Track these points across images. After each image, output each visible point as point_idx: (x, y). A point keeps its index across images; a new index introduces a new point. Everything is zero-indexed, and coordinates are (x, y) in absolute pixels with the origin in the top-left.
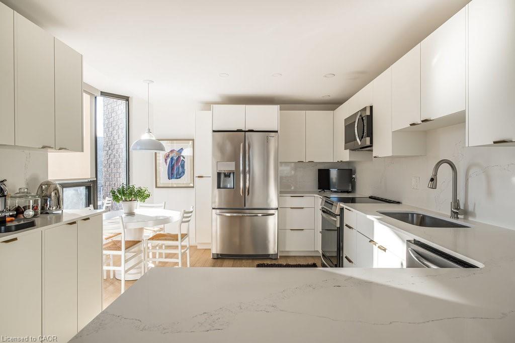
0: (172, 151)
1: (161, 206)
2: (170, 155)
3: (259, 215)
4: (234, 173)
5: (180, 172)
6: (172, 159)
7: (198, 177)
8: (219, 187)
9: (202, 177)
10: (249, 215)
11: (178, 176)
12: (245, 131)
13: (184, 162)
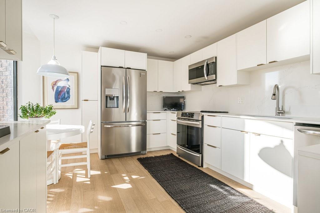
0: (59, 80)
1: (58, 123)
2: (56, 84)
3: (130, 126)
4: (117, 97)
5: (65, 97)
7: (84, 100)
9: (87, 100)
10: (126, 126)
11: (65, 100)
12: (126, 68)
13: (70, 89)
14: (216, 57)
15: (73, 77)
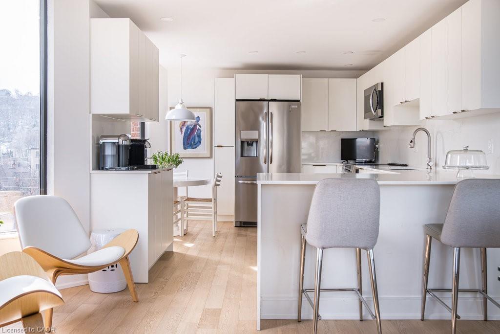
1: (185, 175)
2: (185, 124)
4: (257, 142)
6: (188, 128)
7: (218, 146)
8: (242, 155)
9: (221, 146)
11: (194, 146)
12: (269, 101)
13: (201, 131)
14: (382, 84)
15: (205, 113)
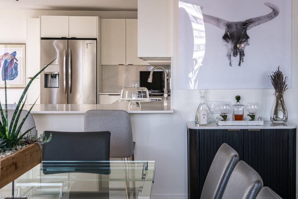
0: (6, 54)
2: (4, 58)
5: (13, 74)
6: (6, 61)
8: (46, 86)
11: (13, 78)
12: (68, 39)
